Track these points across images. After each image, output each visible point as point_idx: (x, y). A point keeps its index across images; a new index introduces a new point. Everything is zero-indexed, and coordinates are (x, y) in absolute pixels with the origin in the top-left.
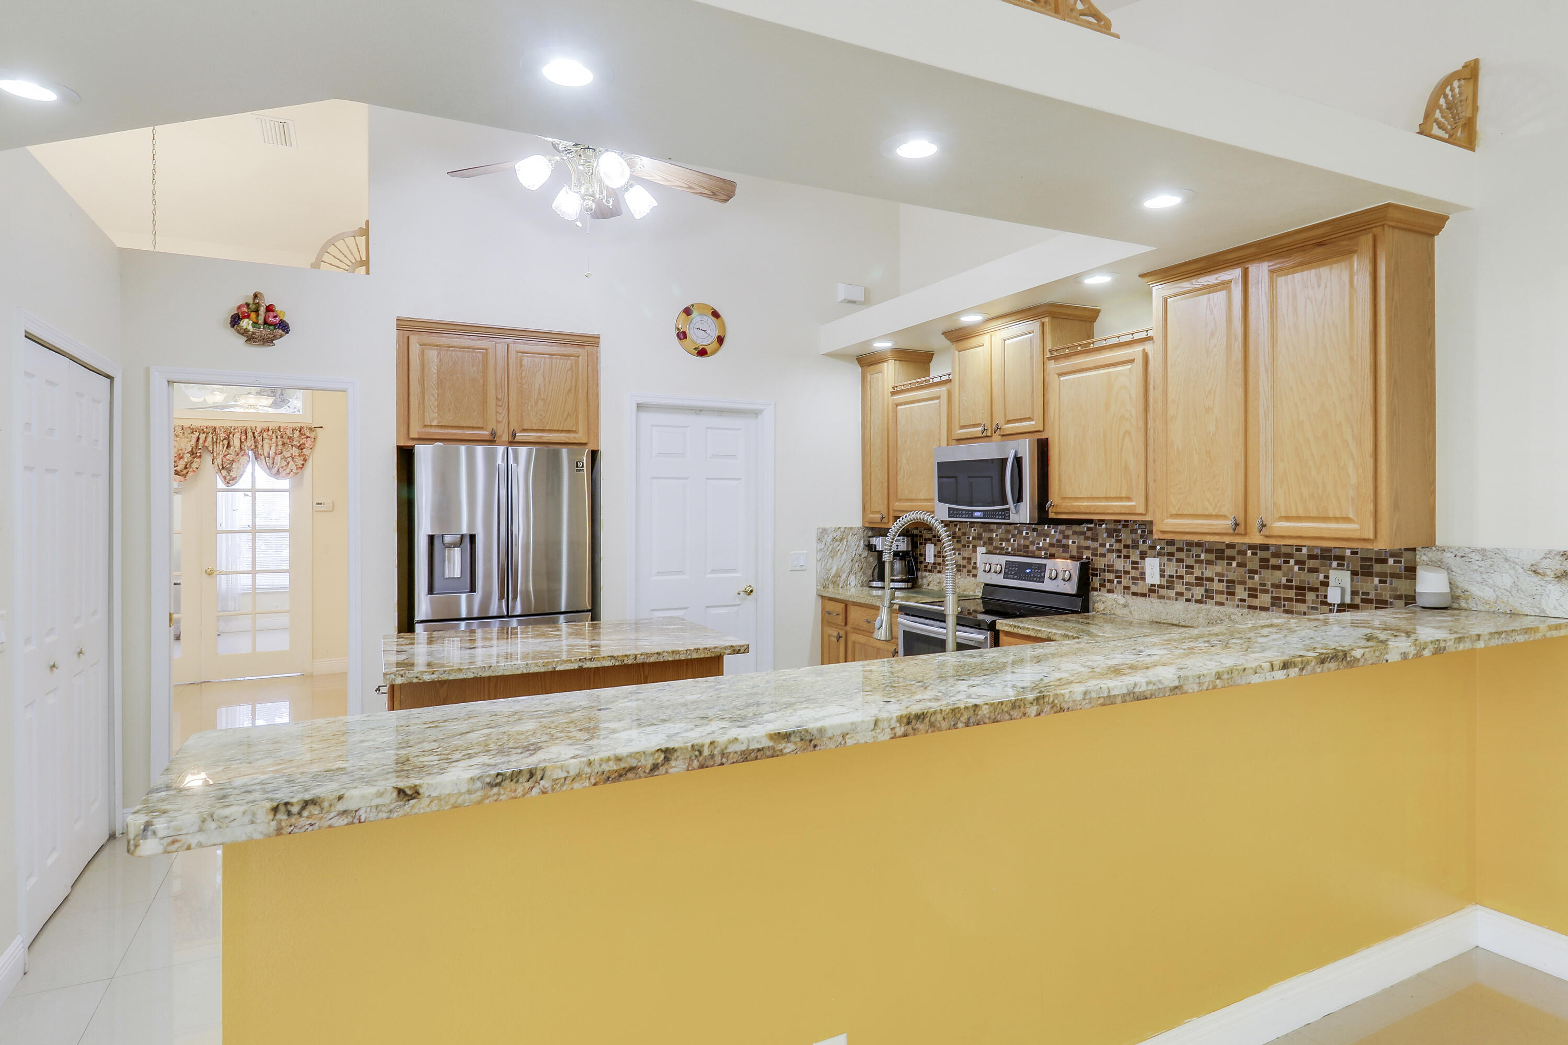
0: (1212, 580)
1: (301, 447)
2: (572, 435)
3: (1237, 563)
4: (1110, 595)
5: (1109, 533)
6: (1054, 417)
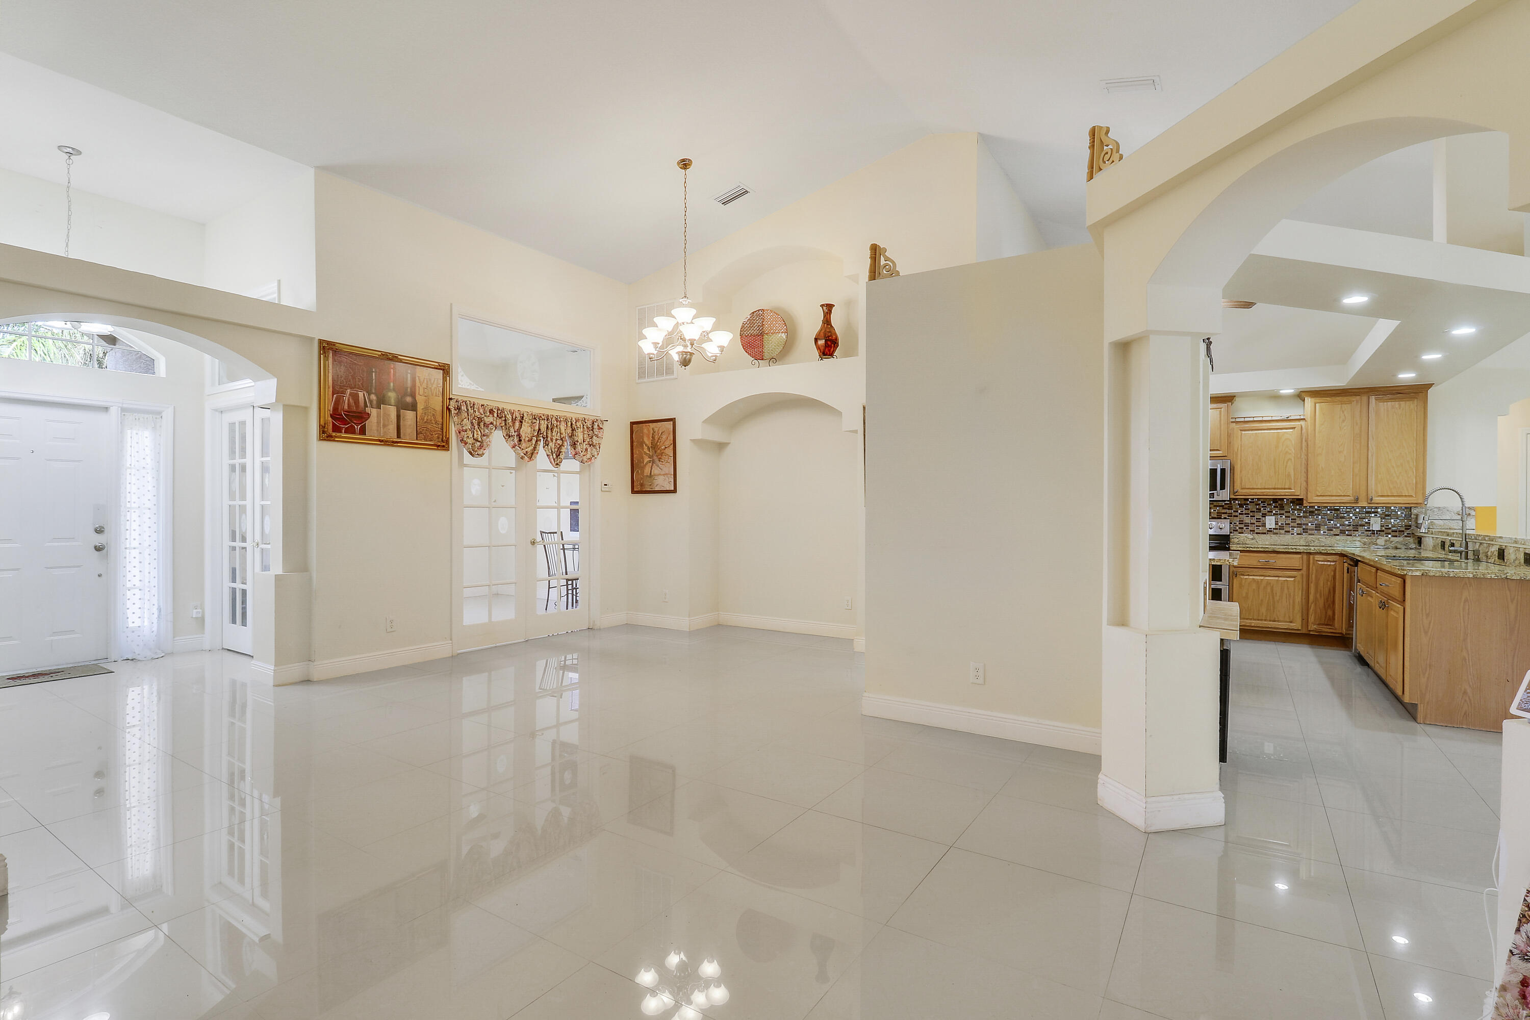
0: (1307, 525)
3: (1321, 517)
4: (1243, 534)
5: (1241, 506)
6: (1238, 450)
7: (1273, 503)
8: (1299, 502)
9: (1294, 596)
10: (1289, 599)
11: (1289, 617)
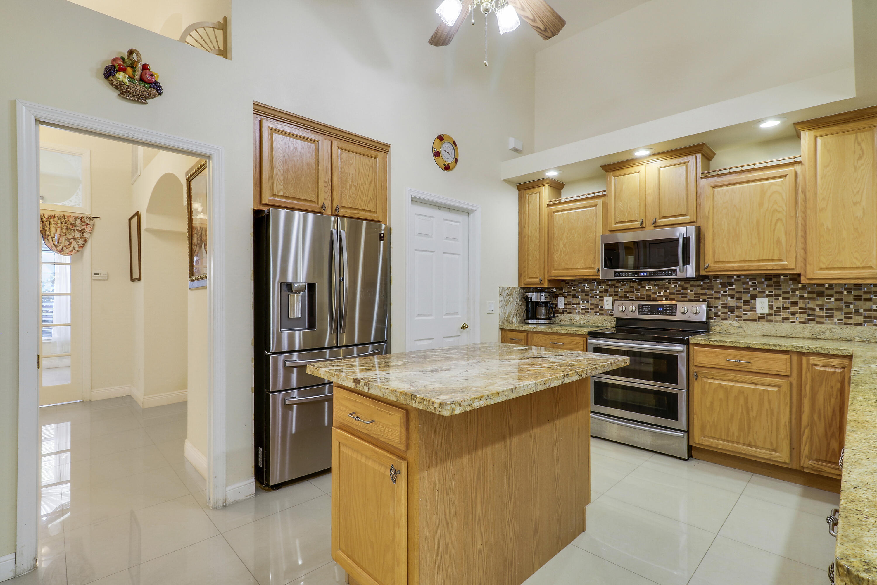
0: (814, 309)
1: (82, 232)
2: (372, 214)
3: (835, 298)
4: (725, 322)
5: (724, 285)
6: (709, 213)
7: (766, 280)
8: (796, 278)
9: (779, 413)
10: (771, 418)
11: (771, 442)
